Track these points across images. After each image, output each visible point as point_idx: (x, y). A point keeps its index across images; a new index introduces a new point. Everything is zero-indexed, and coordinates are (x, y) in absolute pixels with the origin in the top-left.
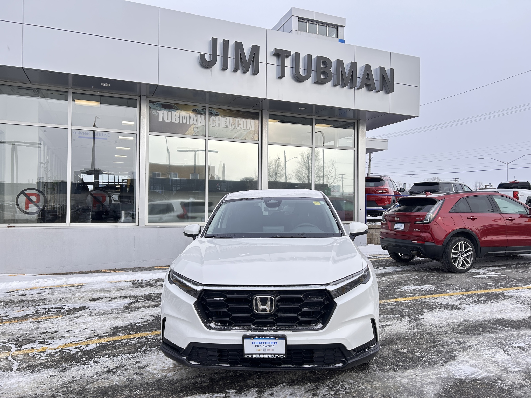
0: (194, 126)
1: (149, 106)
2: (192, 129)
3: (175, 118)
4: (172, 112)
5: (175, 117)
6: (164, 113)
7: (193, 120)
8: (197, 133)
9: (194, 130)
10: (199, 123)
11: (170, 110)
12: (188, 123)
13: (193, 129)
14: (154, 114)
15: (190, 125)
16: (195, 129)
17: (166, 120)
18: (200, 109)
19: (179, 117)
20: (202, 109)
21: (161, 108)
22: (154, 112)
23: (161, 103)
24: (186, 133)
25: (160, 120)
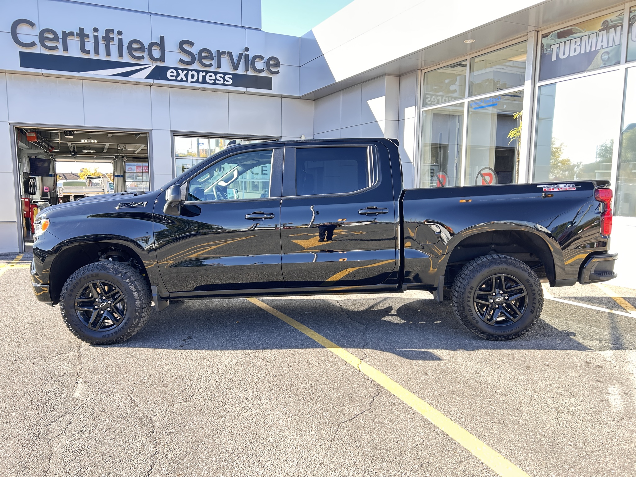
0: (603, 51)
1: (542, 44)
2: (599, 58)
3: (575, 49)
4: (570, 40)
5: (576, 46)
6: (559, 47)
7: (602, 42)
8: (606, 63)
9: (603, 57)
10: (610, 45)
11: (569, 38)
12: (593, 49)
13: (601, 57)
14: (547, 52)
15: (597, 52)
16: (605, 55)
17: (562, 57)
18: (613, 17)
19: (580, 45)
20: (619, 15)
21: (557, 40)
22: (547, 50)
23: (557, 32)
24: (589, 68)
25: (554, 58)
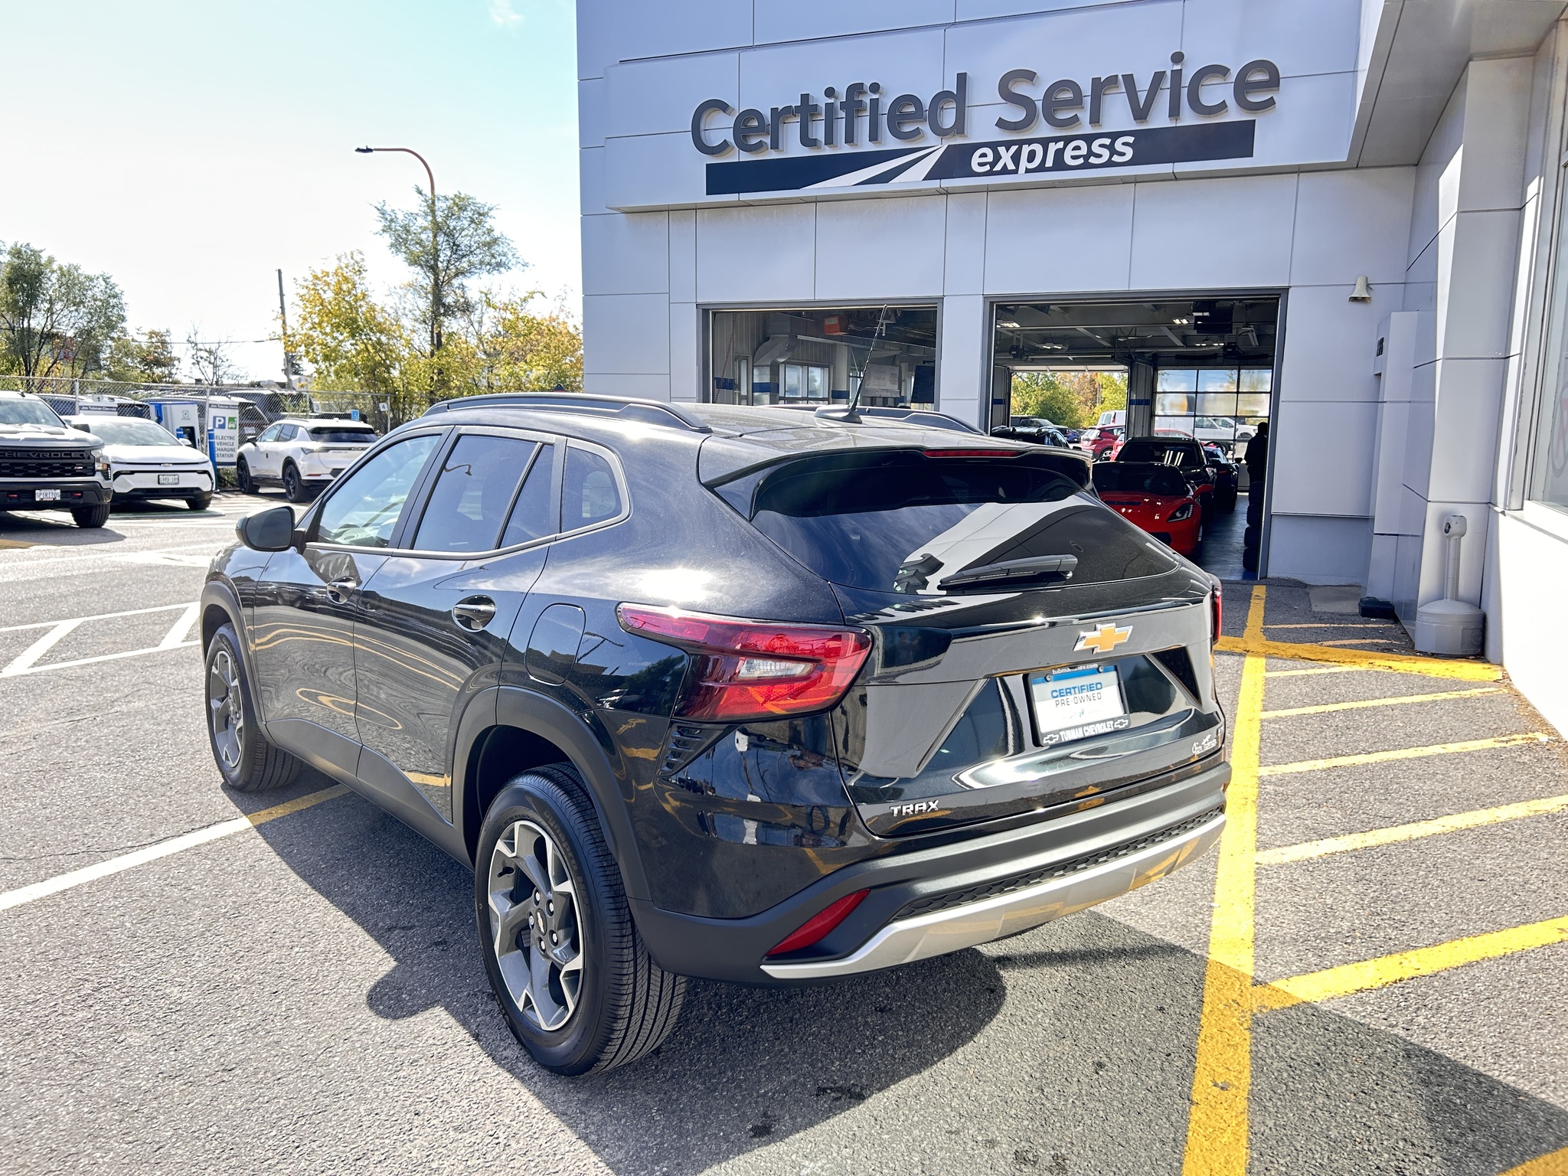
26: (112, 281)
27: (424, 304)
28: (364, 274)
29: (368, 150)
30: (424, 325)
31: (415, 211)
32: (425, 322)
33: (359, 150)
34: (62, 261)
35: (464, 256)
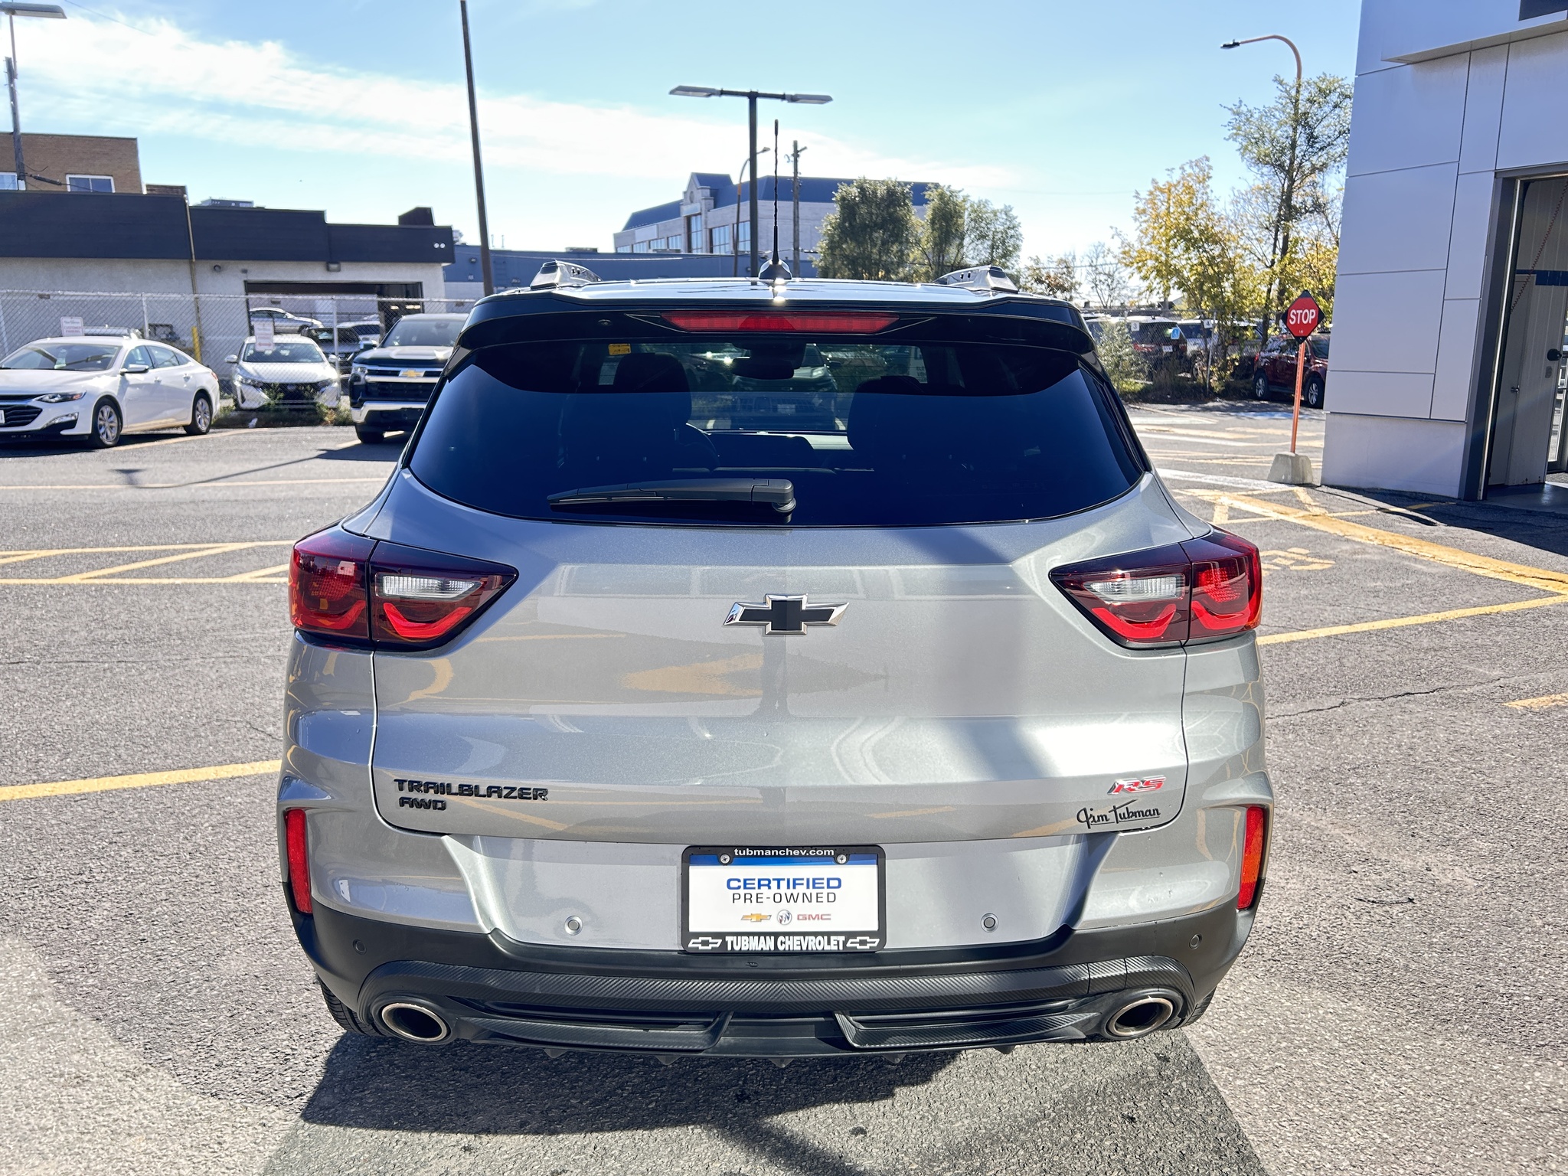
26: (1013, 213)
27: (1268, 210)
28: (1209, 182)
29: (1236, 44)
30: (1266, 232)
31: (1272, 104)
32: (1267, 228)
33: (1225, 46)
34: (974, 198)
35: (1322, 149)
